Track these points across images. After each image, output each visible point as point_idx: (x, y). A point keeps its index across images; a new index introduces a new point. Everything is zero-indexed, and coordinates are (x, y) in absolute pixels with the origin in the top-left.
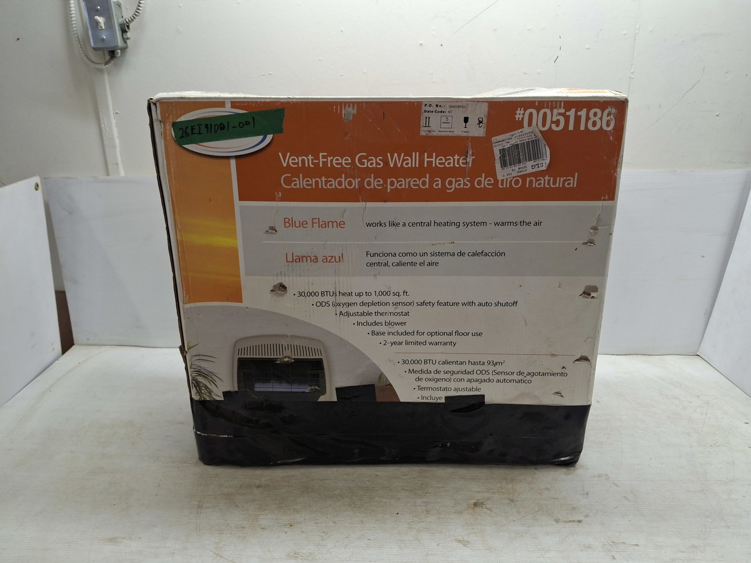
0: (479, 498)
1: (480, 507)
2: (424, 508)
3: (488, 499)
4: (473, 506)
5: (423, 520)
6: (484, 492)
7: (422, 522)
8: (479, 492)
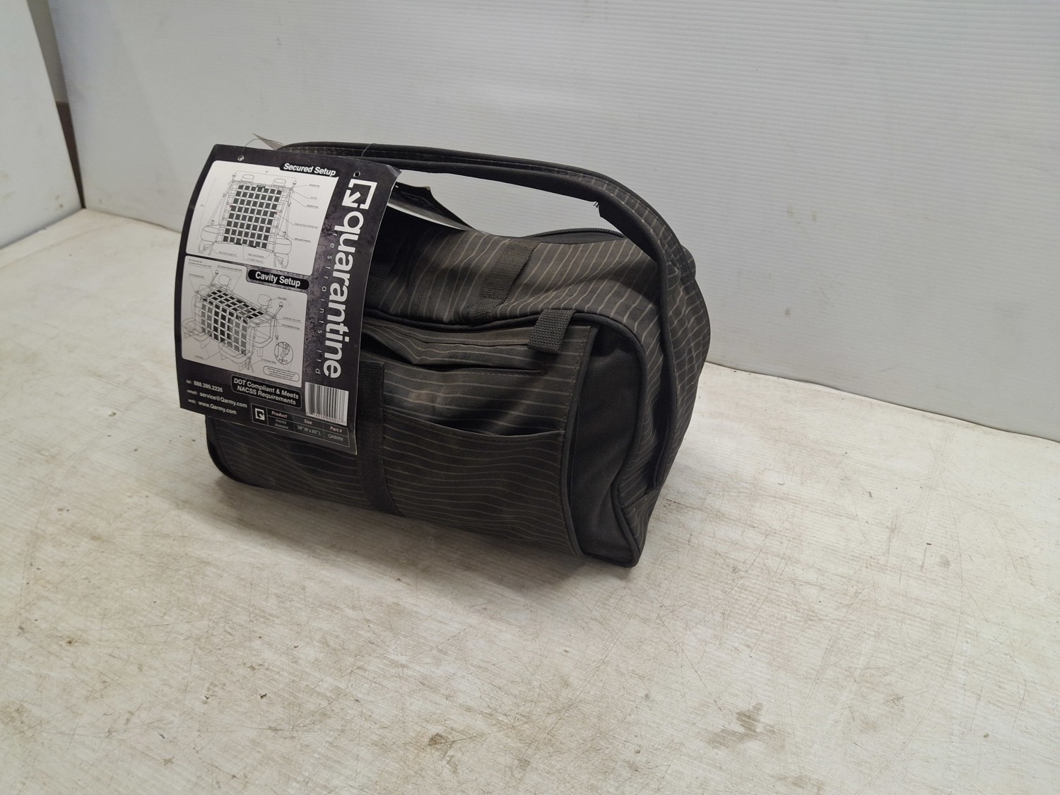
0: (454, 725)
1: (437, 749)
2: (324, 703)
3: (475, 737)
4: (426, 740)
5: (295, 734)
6: (481, 713)
7: (293, 737)
8: (469, 709)
